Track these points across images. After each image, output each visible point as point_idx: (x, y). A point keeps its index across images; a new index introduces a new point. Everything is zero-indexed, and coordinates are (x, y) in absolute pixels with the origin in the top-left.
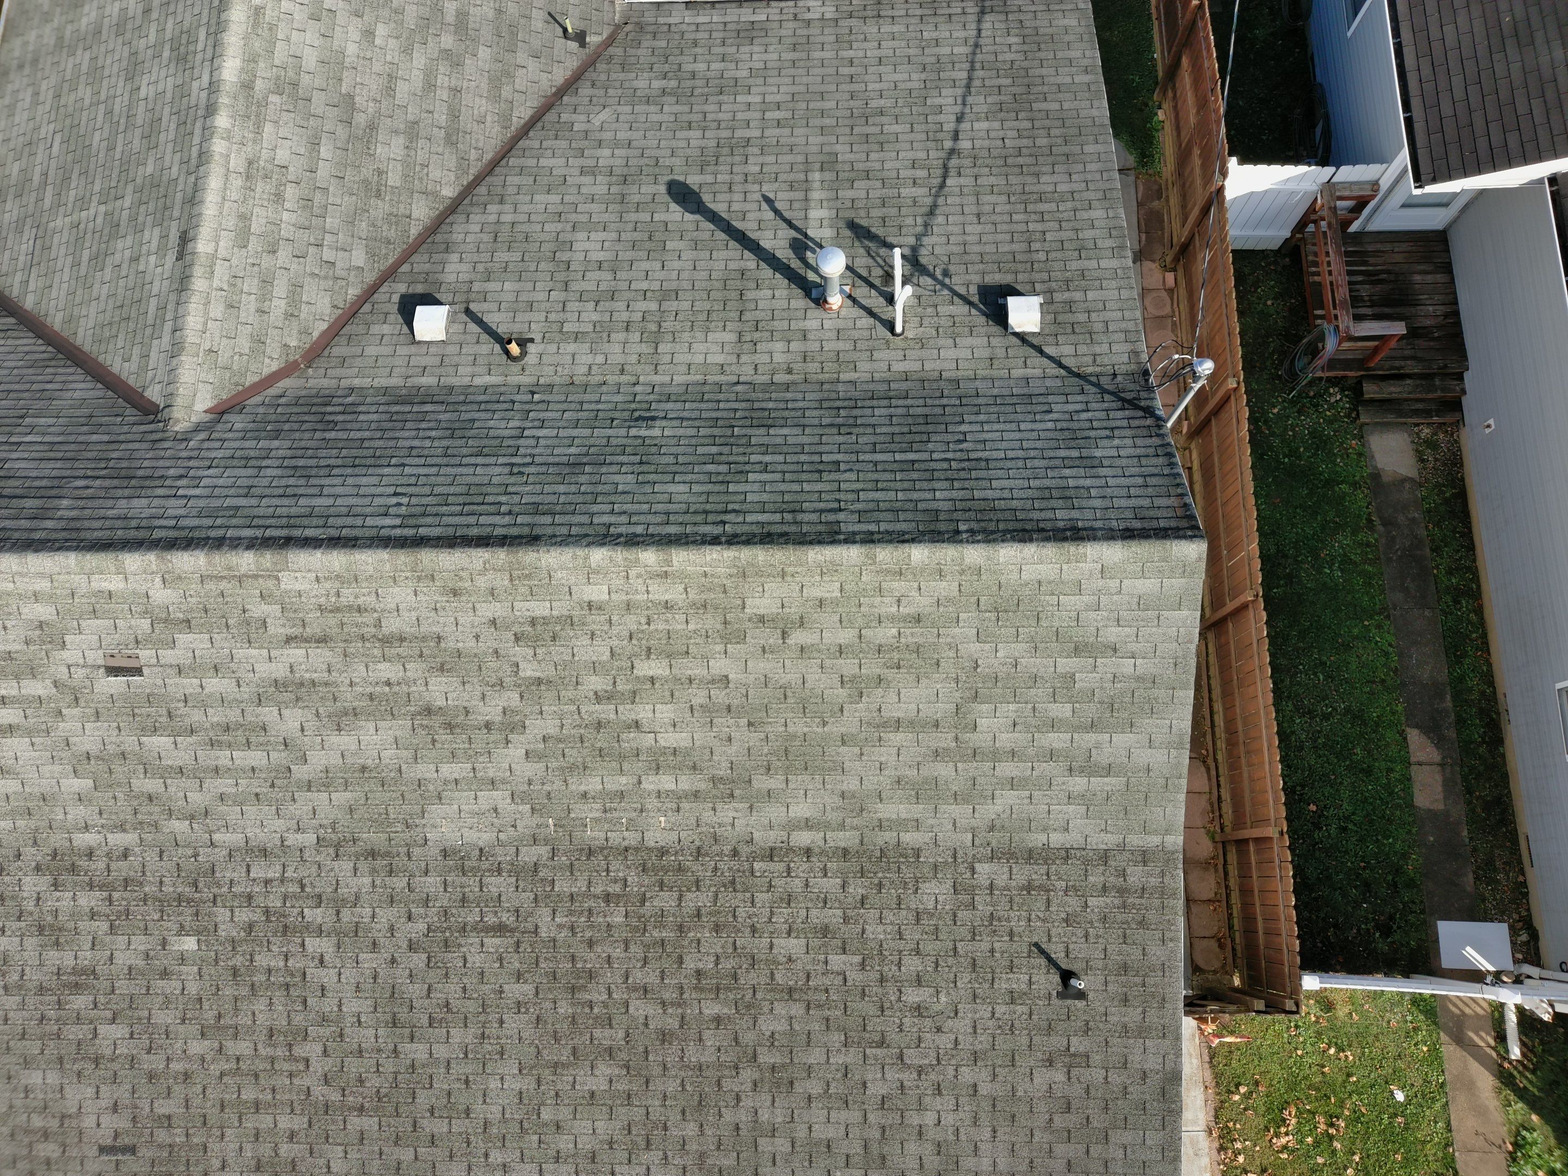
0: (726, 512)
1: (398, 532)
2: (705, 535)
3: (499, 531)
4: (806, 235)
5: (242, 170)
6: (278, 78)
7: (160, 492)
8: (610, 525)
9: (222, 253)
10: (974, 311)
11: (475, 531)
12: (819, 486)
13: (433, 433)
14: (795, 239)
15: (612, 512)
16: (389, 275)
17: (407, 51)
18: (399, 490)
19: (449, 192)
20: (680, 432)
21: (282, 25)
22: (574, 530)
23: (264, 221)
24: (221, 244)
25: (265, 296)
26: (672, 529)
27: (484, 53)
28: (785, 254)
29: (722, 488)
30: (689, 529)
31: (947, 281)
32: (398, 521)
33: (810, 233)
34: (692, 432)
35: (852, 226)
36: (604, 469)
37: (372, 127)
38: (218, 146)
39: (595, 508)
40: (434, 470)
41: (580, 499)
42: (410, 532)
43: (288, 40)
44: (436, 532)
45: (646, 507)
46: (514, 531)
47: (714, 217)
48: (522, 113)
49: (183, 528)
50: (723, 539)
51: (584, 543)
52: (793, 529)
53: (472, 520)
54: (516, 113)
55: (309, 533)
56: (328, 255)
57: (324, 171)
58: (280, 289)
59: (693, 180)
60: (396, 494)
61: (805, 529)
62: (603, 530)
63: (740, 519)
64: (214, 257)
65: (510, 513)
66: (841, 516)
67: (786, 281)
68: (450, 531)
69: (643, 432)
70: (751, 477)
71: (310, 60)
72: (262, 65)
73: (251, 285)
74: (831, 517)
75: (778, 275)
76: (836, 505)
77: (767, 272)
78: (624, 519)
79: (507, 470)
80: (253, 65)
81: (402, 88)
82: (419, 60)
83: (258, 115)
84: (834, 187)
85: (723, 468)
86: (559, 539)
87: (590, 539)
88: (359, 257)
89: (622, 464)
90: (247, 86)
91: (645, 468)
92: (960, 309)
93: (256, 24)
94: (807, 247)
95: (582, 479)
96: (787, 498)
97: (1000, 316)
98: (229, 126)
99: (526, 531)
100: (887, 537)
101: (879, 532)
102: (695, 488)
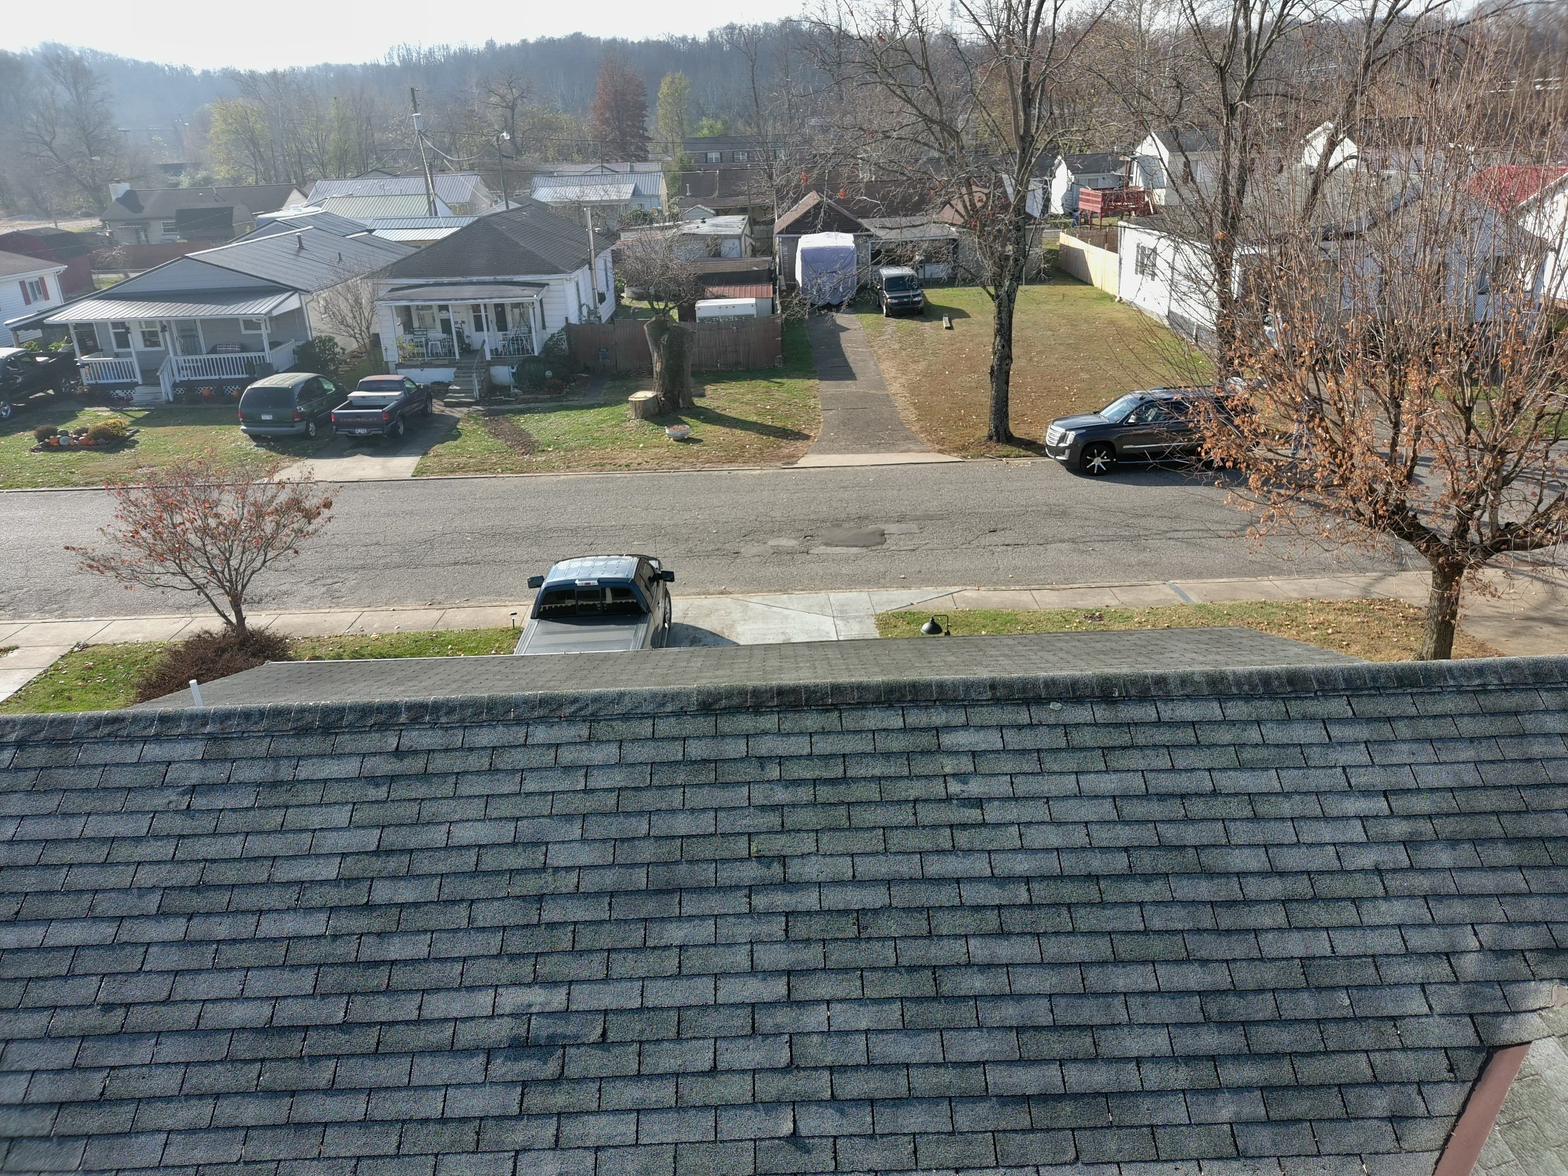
0: (392, 779)
1: (938, 717)
2: (434, 725)
3: (769, 722)
7: (1423, 804)
8: (588, 742)
11: (812, 721)
13: (977, 983)
15: (588, 769)
18: (973, 815)
22: (645, 728)
26: (485, 737)
29: (393, 838)
30: (457, 738)
32: (948, 740)
36: (609, 879)
39: (618, 778)
40: (935, 867)
41: (649, 800)
42: (917, 718)
44: (874, 719)
45: (530, 786)
46: (746, 723)
50: (403, 718)
51: (627, 705)
52: (285, 746)
53: (824, 746)
55: (1082, 714)
60: (979, 802)
61: (262, 747)
62: (602, 730)
63: (370, 763)
65: (762, 761)
66: (195, 775)
68: (851, 720)
74: (216, 773)
76: (200, 802)
78: (567, 756)
79: (796, 869)
86: (669, 708)
87: (618, 709)
89: (577, 894)
91: (531, 885)
95: (647, 852)
96: (276, 818)
99: (726, 725)
101: (145, 740)
102: (437, 836)
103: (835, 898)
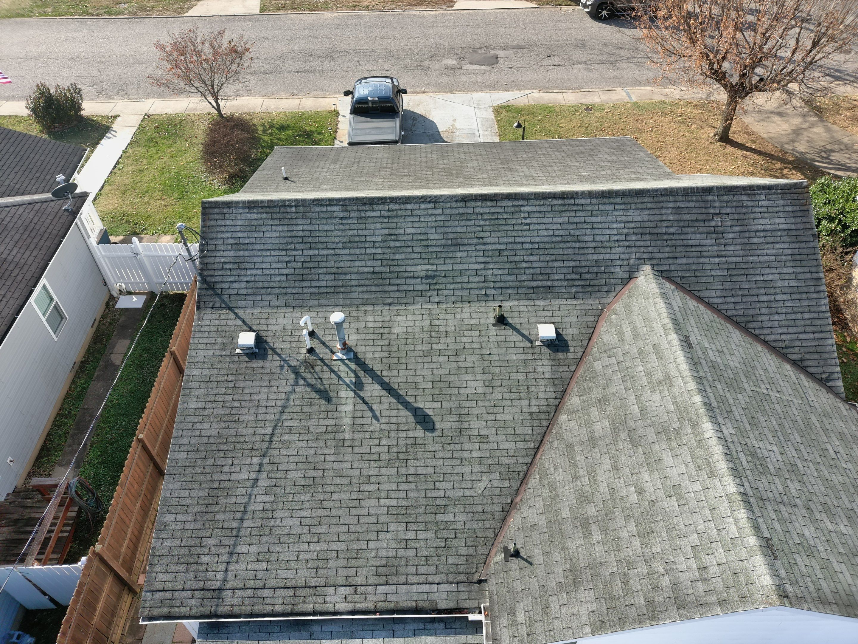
0: (389, 217)
1: (521, 203)
2: (396, 203)
3: (478, 204)
4: (355, 393)
5: (674, 379)
6: (680, 438)
7: (632, 225)
8: (435, 208)
9: (664, 338)
10: (272, 344)
11: (489, 204)
12: (351, 233)
13: (525, 265)
14: (361, 390)
15: (435, 215)
16: (579, 362)
17: (612, 491)
18: (527, 228)
19: (563, 417)
20: (413, 268)
21: (694, 473)
22: (448, 205)
23: (650, 361)
24: (666, 342)
25: (634, 330)
26: (409, 206)
27: (566, 513)
28: (367, 380)
29: (393, 231)
30: (402, 207)
31: (282, 363)
32: (523, 209)
33: (353, 394)
34: (409, 268)
35: (329, 399)
36: (443, 242)
37: (615, 433)
38: (692, 385)
39: (443, 218)
40: (518, 240)
41: (450, 223)
42: (516, 203)
43: (686, 464)
44: (505, 203)
45: (422, 220)
46: (473, 204)
47: (407, 405)
48: (533, 482)
49: (610, 203)
50: (388, 201)
51: (443, 198)
52: (361, 208)
53: (492, 210)
54: (537, 481)
55: (556, 202)
56: (613, 360)
57: (632, 399)
58: (628, 335)
59: (420, 433)
60: (529, 225)
61: (356, 208)
62: (438, 205)
63: (383, 213)
64: (667, 335)
65: (477, 214)
66: (341, 215)
67: (366, 363)
68: (499, 203)
69: (430, 267)
70: (379, 239)
71: (667, 459)
72: (693, 441)
73: (643, 330)
74: (346, 214)
75: (371, 366)
76: (344, 222)
77: (376, 368)
78: (430, 212)
79: (485, 240)
80: (698, 439)
81: (607, 464)
82: (603, 488)
83: (680, 412)
84: (338, 428)
85: (392, 244)
86: (454, 200)
87: (441, 200)
88: (598, 366)
89: (436, 245)
90: (695, 426)
91: (425, 243)
92: (278, 346)
93: (709, 465)
94: (355, 384)
95: (451, 236)
96: (363, 226)
97: (259, 340)
98: (692, 398)
99: (468, 204)
100: (323, 203)
101: (326, 205)
102: (402, 231)
103: (494, 247)
